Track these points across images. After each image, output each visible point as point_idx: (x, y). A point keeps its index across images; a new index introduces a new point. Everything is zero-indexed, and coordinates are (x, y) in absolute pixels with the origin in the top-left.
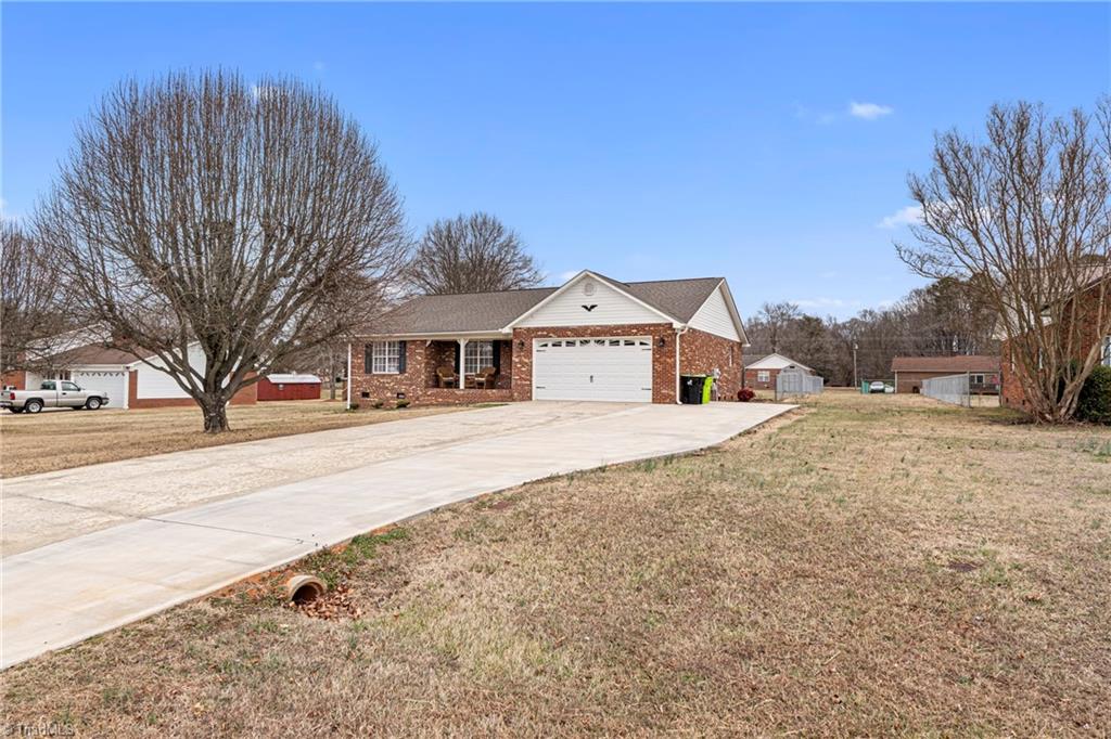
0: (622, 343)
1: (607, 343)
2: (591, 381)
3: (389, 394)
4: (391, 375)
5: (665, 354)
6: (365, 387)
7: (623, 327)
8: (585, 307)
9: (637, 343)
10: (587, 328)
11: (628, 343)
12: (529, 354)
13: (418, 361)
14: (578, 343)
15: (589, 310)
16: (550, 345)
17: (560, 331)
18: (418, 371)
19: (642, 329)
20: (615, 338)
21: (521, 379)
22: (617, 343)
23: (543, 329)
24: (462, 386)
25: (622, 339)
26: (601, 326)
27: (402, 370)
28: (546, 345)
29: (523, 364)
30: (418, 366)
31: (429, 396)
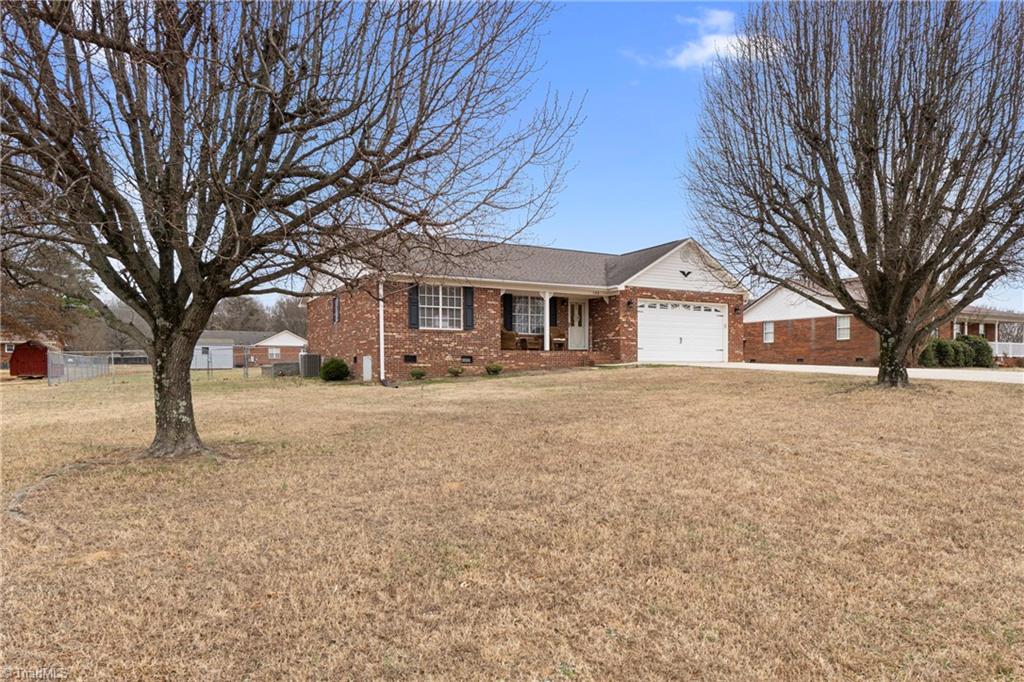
0: (703, 309)
1: (692, 308)
2: (680, 343)
3: (448, 358)
6: (409, 348)
7: (708, 294)
8: (683, 273)
9: (713, 310)
10: (683, 292)
11: (707, 309)
12: (635, 314)
13: (490, 316)
14: (670, 306)
15: (686, 276)
18: (490, 327)
20: (698, 304)
21: (628, 339)
22: (698, 308)
24: (547, 347)
25: (704, 305)
27: (469, 326)
29: (630, 324)
30: (492, 322)
31: (506, 359)
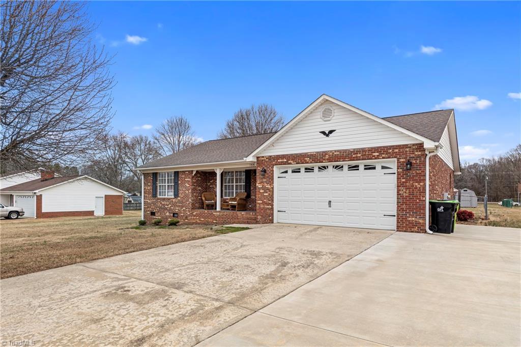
0: (362, 167)
1: (346, 168)
2: (330, 206)
3: (168, 214)
4: (169, 199)
5: (412, 178)
6: (152, 208)
7: (363, 150)
8: (323, 133)
9: (378, 167)
10: (325, 153)
11: (368, 168)
12: (271, 180)
13: (187, 186)
14: (316, 169)
15: (327, 135)
16: (290, 171)
17: (299, 158)
18: (186, 196)
19: (384, 152)
20: (354, 163)
21: (264, 203)
22: (356, 168)
23: (283, 156)
24: (218, 208)
25: (361, 163)
26: (338, 151)
27: (176, 195)
28: (286, 172)
29: (266, 190)
30: (187, 192)
31: (194, 216)
